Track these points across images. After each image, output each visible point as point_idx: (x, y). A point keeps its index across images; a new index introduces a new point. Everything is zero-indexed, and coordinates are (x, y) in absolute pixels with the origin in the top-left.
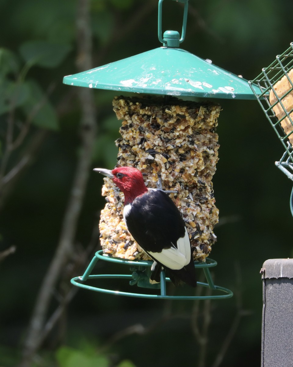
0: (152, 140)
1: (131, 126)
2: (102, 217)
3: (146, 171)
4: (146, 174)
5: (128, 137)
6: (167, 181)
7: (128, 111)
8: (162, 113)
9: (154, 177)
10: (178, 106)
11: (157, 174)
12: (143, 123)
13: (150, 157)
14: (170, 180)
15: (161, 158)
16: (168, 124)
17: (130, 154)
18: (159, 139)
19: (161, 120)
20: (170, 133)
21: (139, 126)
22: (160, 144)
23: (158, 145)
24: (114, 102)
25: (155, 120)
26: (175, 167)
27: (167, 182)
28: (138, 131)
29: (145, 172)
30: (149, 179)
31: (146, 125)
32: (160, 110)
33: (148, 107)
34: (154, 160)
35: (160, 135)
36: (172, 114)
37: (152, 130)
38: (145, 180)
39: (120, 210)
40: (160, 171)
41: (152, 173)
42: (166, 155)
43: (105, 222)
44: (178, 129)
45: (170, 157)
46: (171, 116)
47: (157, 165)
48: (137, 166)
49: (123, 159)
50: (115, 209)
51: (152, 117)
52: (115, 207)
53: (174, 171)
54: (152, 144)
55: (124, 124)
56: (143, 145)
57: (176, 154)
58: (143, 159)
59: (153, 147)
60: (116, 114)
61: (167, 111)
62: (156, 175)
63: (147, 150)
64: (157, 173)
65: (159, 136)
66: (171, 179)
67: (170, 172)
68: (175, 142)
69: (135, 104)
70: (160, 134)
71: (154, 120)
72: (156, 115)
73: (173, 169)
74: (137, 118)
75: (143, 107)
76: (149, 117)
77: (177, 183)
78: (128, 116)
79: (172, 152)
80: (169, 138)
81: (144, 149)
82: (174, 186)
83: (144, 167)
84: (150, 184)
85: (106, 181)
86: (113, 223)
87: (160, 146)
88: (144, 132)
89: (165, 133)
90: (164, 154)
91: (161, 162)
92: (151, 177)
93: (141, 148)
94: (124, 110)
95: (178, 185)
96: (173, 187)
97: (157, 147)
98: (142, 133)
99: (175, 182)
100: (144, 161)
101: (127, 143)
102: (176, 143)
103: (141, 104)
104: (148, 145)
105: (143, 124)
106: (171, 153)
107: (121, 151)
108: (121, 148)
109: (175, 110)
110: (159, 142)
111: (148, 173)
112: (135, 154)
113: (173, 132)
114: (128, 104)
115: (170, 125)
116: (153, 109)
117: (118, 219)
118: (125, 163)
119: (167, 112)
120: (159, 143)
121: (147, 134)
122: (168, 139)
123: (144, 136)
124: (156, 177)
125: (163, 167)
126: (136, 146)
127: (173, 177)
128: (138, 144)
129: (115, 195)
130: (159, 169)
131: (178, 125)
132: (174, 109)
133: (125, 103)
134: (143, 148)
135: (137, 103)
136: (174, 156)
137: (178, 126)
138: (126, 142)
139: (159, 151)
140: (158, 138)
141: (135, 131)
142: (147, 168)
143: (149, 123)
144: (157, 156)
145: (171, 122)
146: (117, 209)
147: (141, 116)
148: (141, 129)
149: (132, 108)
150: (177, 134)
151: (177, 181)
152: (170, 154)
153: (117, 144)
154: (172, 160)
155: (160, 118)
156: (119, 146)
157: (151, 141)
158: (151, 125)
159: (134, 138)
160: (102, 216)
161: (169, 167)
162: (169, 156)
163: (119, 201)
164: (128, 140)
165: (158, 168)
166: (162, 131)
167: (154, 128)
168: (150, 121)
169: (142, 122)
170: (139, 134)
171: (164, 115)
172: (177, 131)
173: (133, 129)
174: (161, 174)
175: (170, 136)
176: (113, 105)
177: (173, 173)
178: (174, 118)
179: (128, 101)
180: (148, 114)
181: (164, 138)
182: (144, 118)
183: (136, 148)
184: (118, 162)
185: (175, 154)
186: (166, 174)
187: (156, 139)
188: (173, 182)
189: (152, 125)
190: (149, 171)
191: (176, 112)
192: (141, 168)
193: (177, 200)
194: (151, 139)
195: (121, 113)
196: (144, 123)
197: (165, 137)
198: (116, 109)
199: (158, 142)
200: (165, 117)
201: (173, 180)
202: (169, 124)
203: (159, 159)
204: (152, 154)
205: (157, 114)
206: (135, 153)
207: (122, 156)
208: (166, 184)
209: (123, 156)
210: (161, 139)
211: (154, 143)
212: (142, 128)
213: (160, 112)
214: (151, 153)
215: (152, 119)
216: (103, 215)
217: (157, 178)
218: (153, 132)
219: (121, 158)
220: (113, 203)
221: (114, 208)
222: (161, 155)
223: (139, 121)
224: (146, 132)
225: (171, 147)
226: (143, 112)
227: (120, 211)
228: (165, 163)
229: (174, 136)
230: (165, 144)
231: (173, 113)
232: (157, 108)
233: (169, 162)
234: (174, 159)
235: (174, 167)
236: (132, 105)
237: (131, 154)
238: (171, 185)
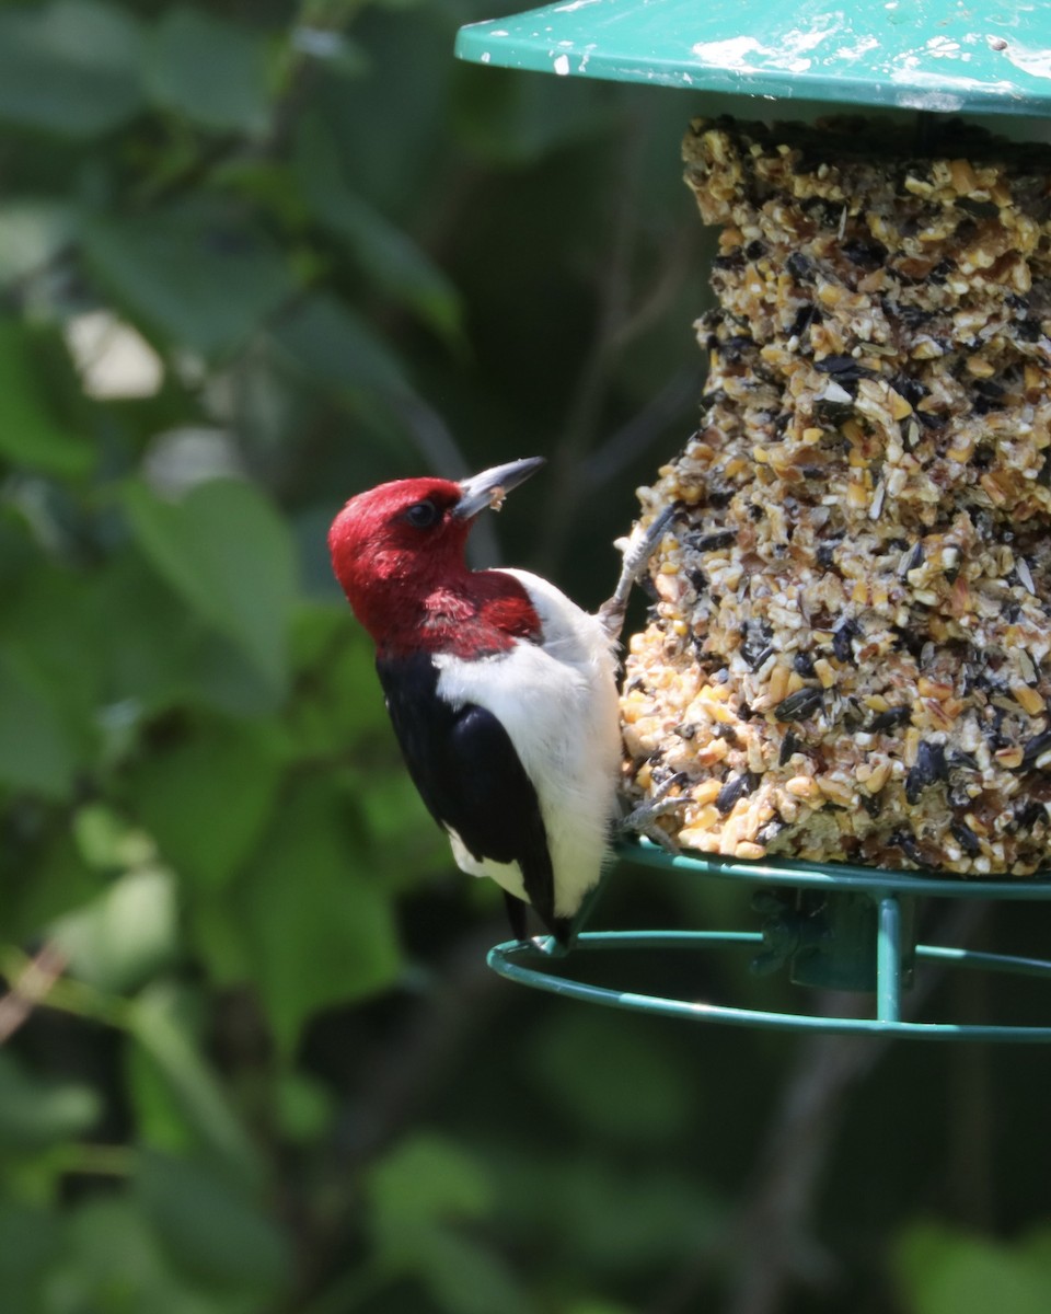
0: (842, 316)
1: (756, 251)
2: (631, 666)
3: (821, 458)
4: (821, 469)
5: (742, 304)
6: (910, 503)
7: (742, 182)
8: (893, 195)
9: (854, 483)
10: (965, 160)
11: (868, 472)
12: (806, 240)
13: (836, 393)
14: (923, 497)
15: (884, 398)
16: (918, 242)
17: (758, 381)
18: (877, 312)
19: (889, 225)
20: (929, 284)
21: (790, 254)
22: (881, 336)
23: (873, 340)
24: (688, 145)
25: (862, 226)
26: (951, 440)
27: (913, 506)
28: (785, 274)
29: (816, 463)
30: (834, 494)
31: (821, 248)
32: (888, 180)
33: (829, 165)
34: (851, 407)
35: (883, 294)
36: (935, 200)
37: (849, 271)
38: (818, 496)
39: (703, 633)
40: (883, 457)
41: (844, 467)
42: (909, 386)
43: (647, 690)
44: (967, 268)
45: (928, 392)
46: (933, 206)
47: (868, 430)
48: (785, 434)
49: (730, 405)
50: (684, 631)
51: (848, 210)
52: (684, 619)
53: (943, 455)
54: (844, 332)
55: (726, 242)
56: (805, 341)
57: (958, 380)
58: (805, 405)
59: (846, 345)
60: (698, 197)
61: (911, 182)
62: (864, 475)
63: (822, 362)
64: (870, 468)
65: (876, 296)
66: (929, 494)
67: (923, 460)
68: (953, 326)
69: (774, 154)
70: (882, 288)
71: (857, 226)
72: (867, 204)
73: (942, 449)
74: (783, 214)
75: (805, 167)
76: (833, 209)
77: (959, 512)
78: (745, 206)
79: (937, 369)
80: (925, 305)
81: (811, 355)
82: (943, 525)
83: (812, 436)
84: (839, 515)
85: (650, 505)
86: (674, 691)
87: (881, 345)
88: (812, 279)
89: (905, 283)
90: (899, 379)
91: (884, 417)
92: (843, 483)
93: (797, 352)
94: (723, 178)
95: (962, 523)
96: (939, 532)
97: (867, 348)
98: (803, 283)
99: (949, 507)
100: (810, 412)
101: (742, 331)
102: (955, 330)
103: (800, 155)
104: (826, 339)
105: (810, 241)
106: (932, 375)
107: (717, 365)
108: (718, 353)
109: (949, 177)
110: (877, 325)
111: (830, 464)
112: (777, 382)
113: (943, 281)
114: (743, 151)
115: (929, 247)
116: (851, 177)
117: (693, 672)
118: (737, 423)
119: (914, 187)
120: (873, 330)
121: (824, 290)
122: (921, 314)
123: (809, 297)
124: (862, 484)
125: (892, 441)
126: (778, 343)
127: (939, 484)
128: (785, 336)
129: (682, 565)
130: (879, 449)
131: (964, 248)
132: (945, 174)
133: (731, 149)
134: (806, 350)
135: (784, 150)
136: (945, 387)
137: (963, 255)
138: (738, 327)
139: (876, 365)
140: (874, 304)
141: (771, 275)
142: (826, 444)
143: (833, 237)
144: (864, 386)
145: (934, 233)
146: (689, 627)
147: (798, 206)
148: (798, 268)
149: (761, 169)
150: (960, 288)
151: (960, 505)
152: (927, 381)
153: (702, 338)
154: (935, 409)
155: (884, 218)
156: (713, 342)
157: (839, 321)
158: (845, 248)
159: (770, 308)
160: (636, 661)
161: (923, 439)
162: (920, 390)
163: (699, 591)
164: (741, 314)
165: (874, 443)
166: (892, 274)
167: (857, 262)
168: (837, 232)
169: (805, 232)
170: (788, 287)
171: (904, 203)
172: (958, 277)
173: (763, 265)
174: (886, 468)
175: (928, 298)
176: (685, 159)
177: (936, 466)
178: (944, 218)
179: (745, 138)
180: (831, 199)
181: (903, 309)
182: (811, 217)
183: (778, 354)
184: (704, 415)
185: (948, 379)
186: (906, 468)
187: (862, 310)
188: (940, 507)
189: (850, 247)
190: (832, 456)
191: (956, 187)
192: (798, 444)
193: (958, 592)
194: (840, 310)
195: (714, 193)
196: (813, 236)
197: (906, 303)
198: (694, 177)
199: (870, 323)
200: (907, 211)
201: (936, 499)
202: (923, 242)
203: (874, 400)
204: (842, 377)
205: (872, 196)
206: (777, 377)
207: (721, 389)
208: (910, 518)
209: (727, 390)
210: (887, 312)
211: (852, 330)
212: (804, 261)
213: (886, 191)
214: (839, 373)
215: (849, 218)
216: (640, 658)
217: (868, 490)
218: (853, 278)
219: (718, 399)
220: (675, 604)
221: (678, 624)
222: (884, 386)
223: (792, 230)
224: (817, 280)
225: (931, 349)
226: (805, 190)
227: (705, 637)
228: (903, 422)
229: (948, 298)
230: (908, 336)
231: (941, 196)
232: (872, 170)
233: (923, 417)
234: (944, 405)
235: (946, 437)
236: (760, 157)
237: (762, 378)
238: (929, 519)
